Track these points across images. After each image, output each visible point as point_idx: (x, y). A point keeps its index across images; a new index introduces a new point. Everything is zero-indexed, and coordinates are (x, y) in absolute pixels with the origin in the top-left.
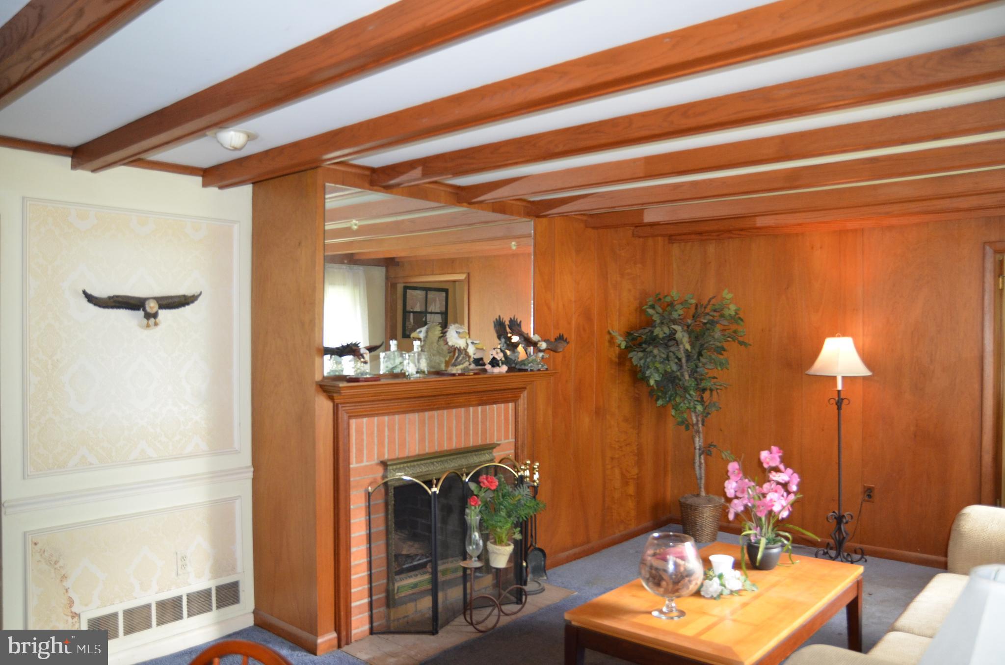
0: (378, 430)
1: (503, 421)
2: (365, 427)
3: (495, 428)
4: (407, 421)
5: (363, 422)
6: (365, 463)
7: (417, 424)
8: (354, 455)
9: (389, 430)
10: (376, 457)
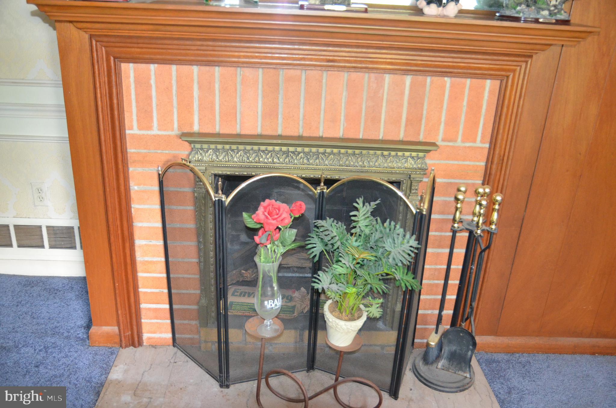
0: (180, 86)
1: (464, 109)
2: (153, 77)
3: (443, 119)
4: (239, 79)
5: (149, 70)
6: (155, 131)
7: (260, 86)
8: (135, 117)
9: (200, 88)
10: (176, 125)
